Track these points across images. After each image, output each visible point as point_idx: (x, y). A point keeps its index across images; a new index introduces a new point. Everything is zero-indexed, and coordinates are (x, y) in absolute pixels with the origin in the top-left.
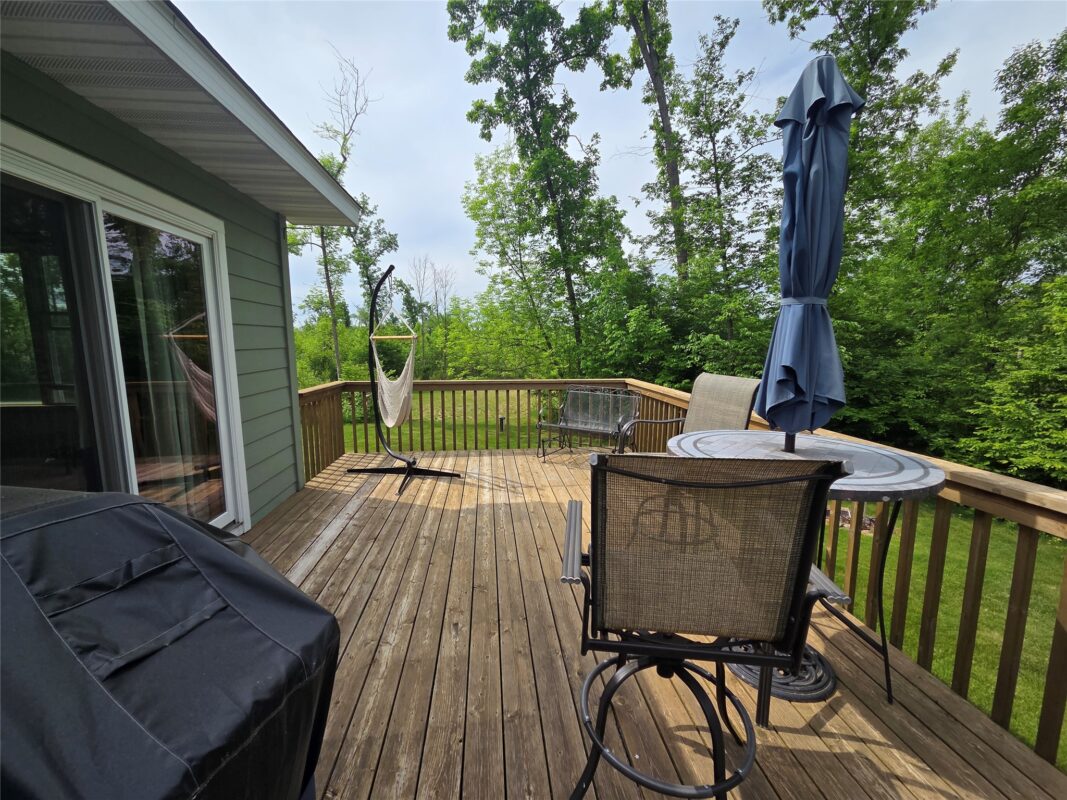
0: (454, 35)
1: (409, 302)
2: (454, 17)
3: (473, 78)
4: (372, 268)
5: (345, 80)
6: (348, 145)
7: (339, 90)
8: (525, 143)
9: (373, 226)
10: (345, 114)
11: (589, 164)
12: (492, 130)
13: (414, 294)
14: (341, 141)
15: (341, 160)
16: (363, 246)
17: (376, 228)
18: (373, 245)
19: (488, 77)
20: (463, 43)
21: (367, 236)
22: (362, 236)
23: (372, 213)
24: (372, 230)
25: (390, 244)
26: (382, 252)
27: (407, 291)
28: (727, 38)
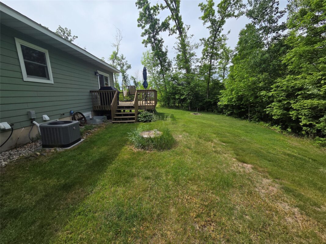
0: (139, 26)
1: (135, 82)
2: (139, 22)
3: (142, 36)
4: (125, 74)
5: (117, 33)
6: (118, 48)
7: (116, 35)
8: (153, 49)
9: (125, 63)
10: (118, 41)
11: (166, 52)
12: (147, 45)
13: (136, 80)
14: (117, 47)
15: (117, 52)
16: (122, 68)
17: (126, 63)
18: (125, 68)
19: (145, 35)
20: (141, 27)
21: (123, 65)
22: (122, 65)
23: (124, 59)
24: (125, 64)
25: (129, 67)
26: (127, 69)
27: (135, 79)
28: (188, 28)
